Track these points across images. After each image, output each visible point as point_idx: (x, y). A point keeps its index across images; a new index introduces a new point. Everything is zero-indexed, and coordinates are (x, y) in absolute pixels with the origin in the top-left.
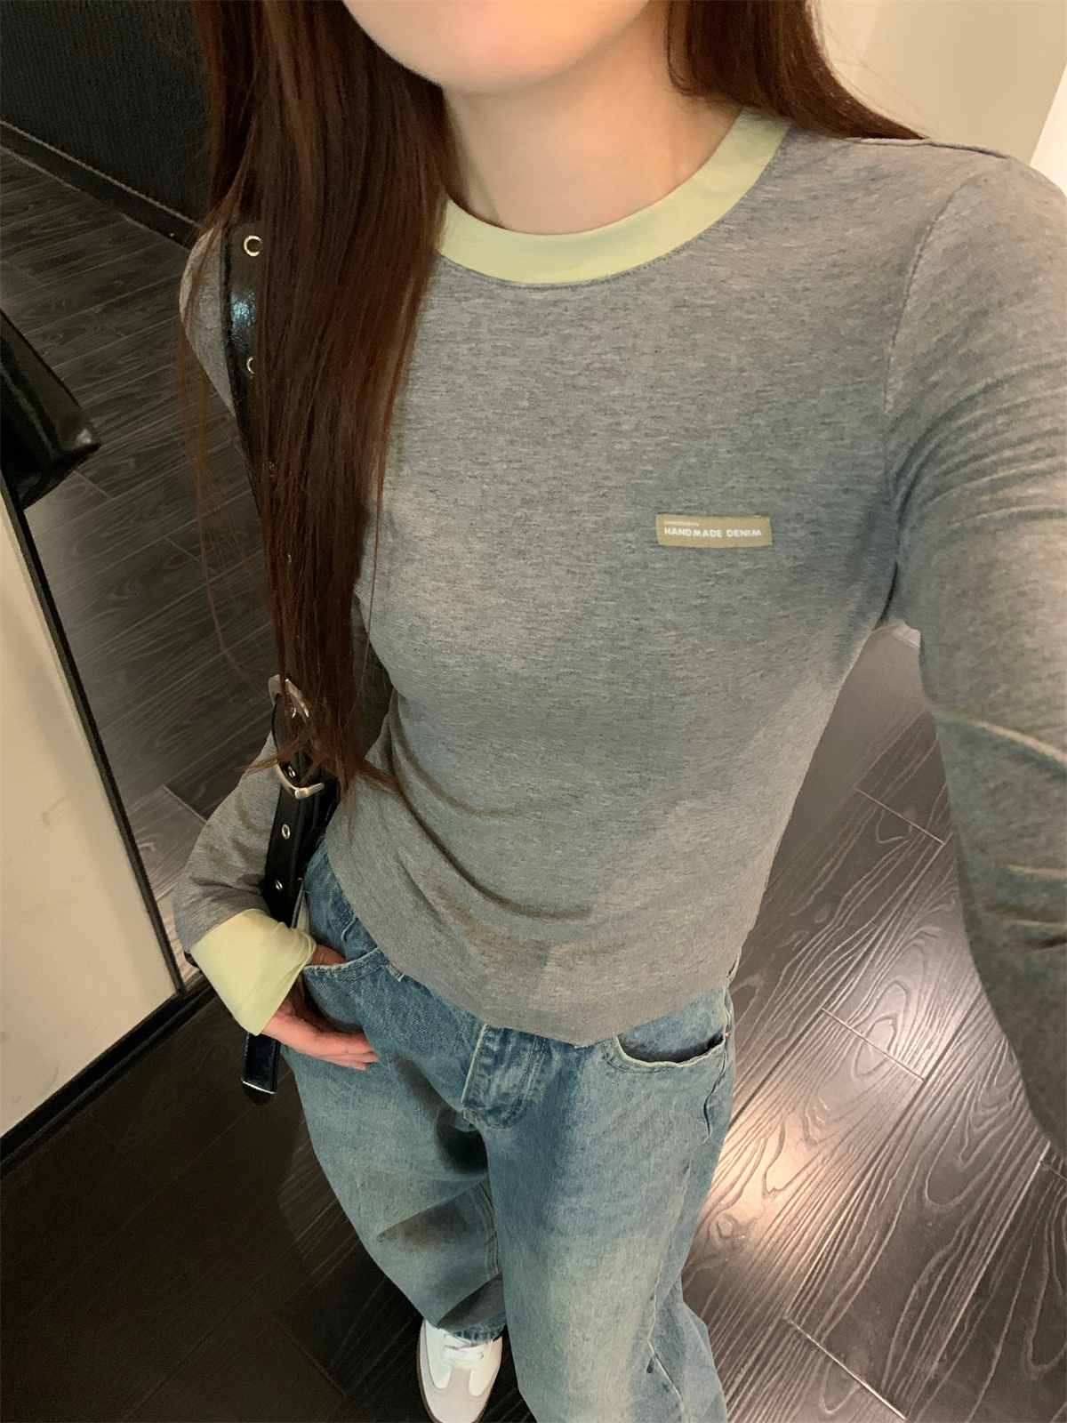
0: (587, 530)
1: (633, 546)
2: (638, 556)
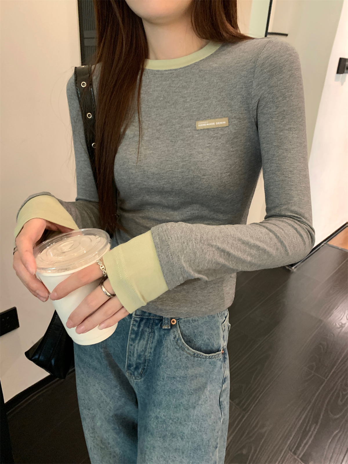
0: (177, 129)
1: (189, 132)
2: (191, 134)
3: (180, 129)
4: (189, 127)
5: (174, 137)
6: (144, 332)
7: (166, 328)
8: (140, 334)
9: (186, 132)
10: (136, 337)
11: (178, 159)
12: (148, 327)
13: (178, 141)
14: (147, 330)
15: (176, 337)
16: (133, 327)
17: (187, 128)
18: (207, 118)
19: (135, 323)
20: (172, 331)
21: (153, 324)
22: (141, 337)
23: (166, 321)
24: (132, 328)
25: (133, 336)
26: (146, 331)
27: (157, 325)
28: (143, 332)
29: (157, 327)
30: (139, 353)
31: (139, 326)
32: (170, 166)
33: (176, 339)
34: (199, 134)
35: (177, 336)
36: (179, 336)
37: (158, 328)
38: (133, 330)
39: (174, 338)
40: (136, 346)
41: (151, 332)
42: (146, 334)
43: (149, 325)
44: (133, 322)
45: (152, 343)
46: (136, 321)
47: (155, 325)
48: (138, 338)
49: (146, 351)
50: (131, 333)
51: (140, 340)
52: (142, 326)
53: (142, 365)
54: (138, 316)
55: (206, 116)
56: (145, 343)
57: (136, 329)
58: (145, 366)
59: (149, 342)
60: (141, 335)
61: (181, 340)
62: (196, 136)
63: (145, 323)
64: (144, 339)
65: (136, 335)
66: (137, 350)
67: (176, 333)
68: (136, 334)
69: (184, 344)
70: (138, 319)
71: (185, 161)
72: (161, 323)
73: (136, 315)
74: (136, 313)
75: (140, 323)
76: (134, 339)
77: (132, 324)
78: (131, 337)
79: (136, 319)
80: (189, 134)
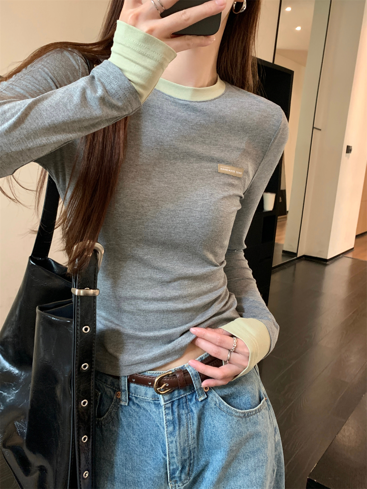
1: (210, 172)
2: (211, 175)
3: (199, 168)
4: (210, 168)
5: (192, 175)
6: (181, 417)
7: (202, 399)
8: (177, 422)
9: (205, 172)
10: (174, 428)
11: (198, 197)
12: (183, 409)
13: (197, 179)
14: (183, 412)
15: (216, 403)
16: (168, 417)
17: (207, 168)
18: (229, 164)
19: (167, 412)
21: (186, 402)
23: (200, 392)
24: (166, 420)
25: (171, 428)
26: (183, 414)
27: (191, 400)
29: (192, 403)
30: (182, 448)
31: (173, 413)
33: (218, 405)
34: (220, 176)
35: (217, 400)
36: (219, 400)
37: (194, 404)
38: (168, 421)
39: (215, 405)
41: (188, 413)
42: (184, 417)
43: (183, 406)
44: (165, 412)
45: (193, 424)
46: (168, 409)
47: (189, 402)
48: (177, 428)
49: (188, 439)
50: (167, 427)
51: (180, 428)
52: (176, 410)
53: (188, 461)
54: (168, 401)
56: (186, 429)
57: (170, 417)
58: (191, 460)
59: (190, 426)
60: (179, 422)
61: (223, 404)
62: (217, 178)
63: (178, 406)
64: (183, 425)
65: (174, 425)
66: (180, 444)
67: (214, 398)
68: (173, 423)
70: (169, 405)
71: (206, 200)
72: (194, 397)
73: (165, 402)
74: (164, 399)
75: (172, 409)
76: (173, 432)
77: (165, 415)
78: (169, 431)
79: (167, 406)
80: (209, 175)
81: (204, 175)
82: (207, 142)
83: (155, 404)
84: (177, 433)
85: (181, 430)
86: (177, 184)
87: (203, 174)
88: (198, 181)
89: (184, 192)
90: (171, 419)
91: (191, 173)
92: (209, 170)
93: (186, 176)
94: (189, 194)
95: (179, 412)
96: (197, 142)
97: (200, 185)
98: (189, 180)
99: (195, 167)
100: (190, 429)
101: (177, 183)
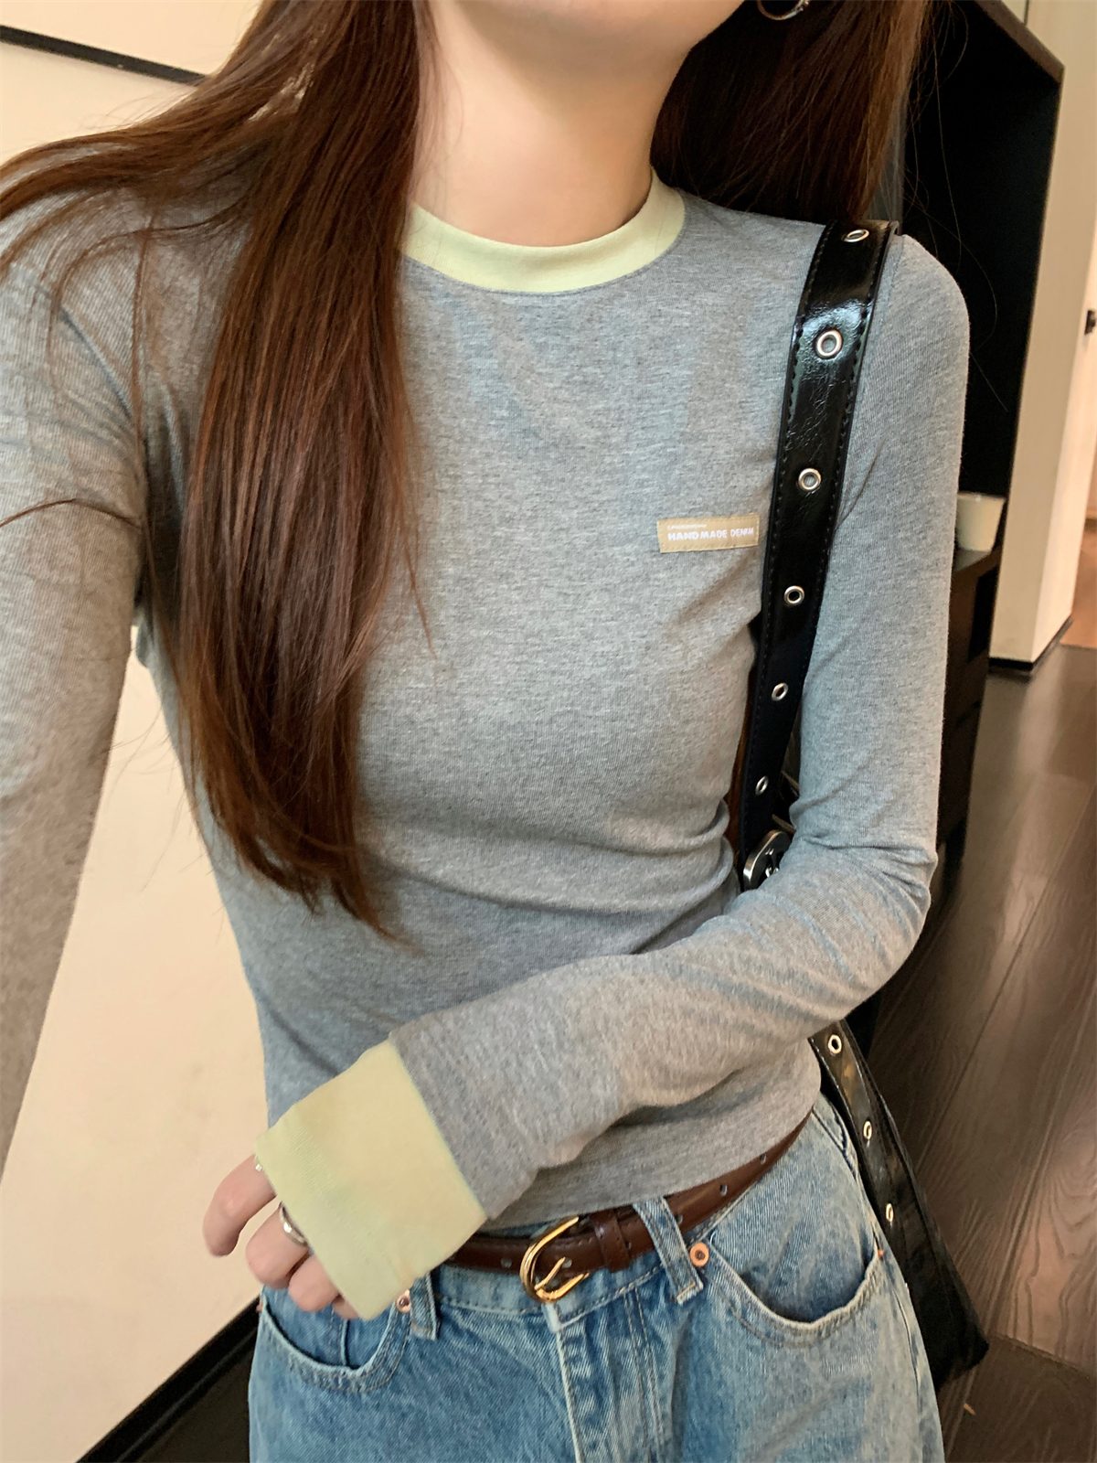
1: (632, 559)
2: (637, 569)
3: (590, 547)
4: (630, 541)
5: (570, 578)
6: (619, 1363)
7: (689, 1295)
8: (608, 1379)
9: (616, 561)
10: (600, 1401)
12: (627, 1334)
14: (628, 1345)
15: (734, 1305)
16: (575, 1371)
17: (622, 544)
18: (700, 509)
19: (573, 1352)
20: (711, 1291)
21: (636, 1312)
22: (617, 1388)
23: (681, 1274)
24: (570, 1378)
25: (589, 1405)
26: (625, 1354)
27: (651, 1303)
28: (616, 1366)
29: (656, 1312)
30: (629, 1453)
31: (594, 1353)
32: (565, 694)
33: (738, 1314)
34: (670, 568)
36: (743, 1295)
37: (662, 1315)
38: (576, 1382)
39: (731, 1311)
40: (614, 1433)
42: (630, 1361)
43: (626, 1326)
44: (566, 1354)
45: (661, 1377)
46: (576, 1341)
47: (646, 1311)
48: (610, 1398)
49: (647, 1422)
50: (576, 1401)
51: (617, 1399)
52: (602, 1342)
54: (572, 1317)
55: (694, 504)
56: (637, 1397)
57: (585, 1370)
59: (650, 1384)
60: (615, 1380)
61: (756, 1310)
62: (661, 576)
63: (609, 1326)
64: (629, 1387)
65: (597, 1391)
66: (621, 1445)
67: (727, 1290)
68: (597, 1387)
69: (772, 1320)
70: (580, 1330)
72: (662, 1290)
73: (563, 1319)
74: (559, 1311)
75: (590, 1341)
76: (596, 1413)
77: (566, 1363)
78: (581, 1414)
79: (571, 1333)
80: (631, 568)
81: (613, 572)
82: (614, 440)
83: (530, 1326)
84: (610, 1414)
85: (623, 1403)
86: (522, 621)
87: (608, 568)
88: (594, 600)
89: (548, 651)
90: (588, 1375)
91: (565, 572)
92: (628, 548)
93: (550, 583)
94: (565, 656)
95: (612, 1347)
96: (581, 445)
97: (603, 616)
98: (561, 599)
99: (580, 543)
100: (651, 1396)
101: (520, 617)
